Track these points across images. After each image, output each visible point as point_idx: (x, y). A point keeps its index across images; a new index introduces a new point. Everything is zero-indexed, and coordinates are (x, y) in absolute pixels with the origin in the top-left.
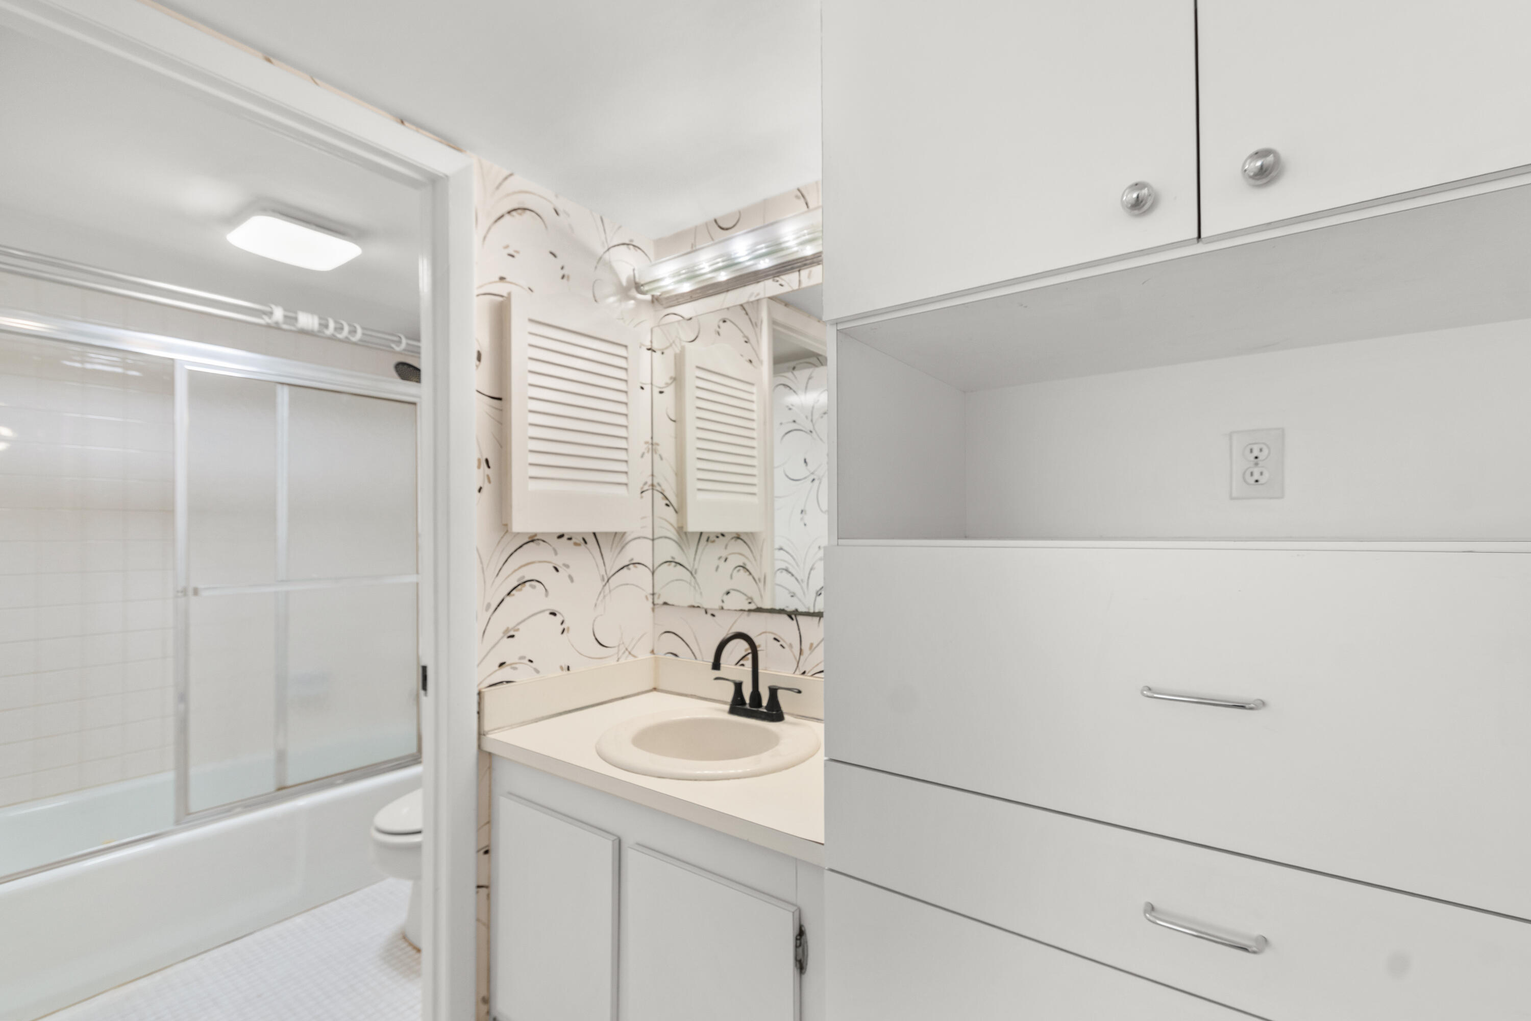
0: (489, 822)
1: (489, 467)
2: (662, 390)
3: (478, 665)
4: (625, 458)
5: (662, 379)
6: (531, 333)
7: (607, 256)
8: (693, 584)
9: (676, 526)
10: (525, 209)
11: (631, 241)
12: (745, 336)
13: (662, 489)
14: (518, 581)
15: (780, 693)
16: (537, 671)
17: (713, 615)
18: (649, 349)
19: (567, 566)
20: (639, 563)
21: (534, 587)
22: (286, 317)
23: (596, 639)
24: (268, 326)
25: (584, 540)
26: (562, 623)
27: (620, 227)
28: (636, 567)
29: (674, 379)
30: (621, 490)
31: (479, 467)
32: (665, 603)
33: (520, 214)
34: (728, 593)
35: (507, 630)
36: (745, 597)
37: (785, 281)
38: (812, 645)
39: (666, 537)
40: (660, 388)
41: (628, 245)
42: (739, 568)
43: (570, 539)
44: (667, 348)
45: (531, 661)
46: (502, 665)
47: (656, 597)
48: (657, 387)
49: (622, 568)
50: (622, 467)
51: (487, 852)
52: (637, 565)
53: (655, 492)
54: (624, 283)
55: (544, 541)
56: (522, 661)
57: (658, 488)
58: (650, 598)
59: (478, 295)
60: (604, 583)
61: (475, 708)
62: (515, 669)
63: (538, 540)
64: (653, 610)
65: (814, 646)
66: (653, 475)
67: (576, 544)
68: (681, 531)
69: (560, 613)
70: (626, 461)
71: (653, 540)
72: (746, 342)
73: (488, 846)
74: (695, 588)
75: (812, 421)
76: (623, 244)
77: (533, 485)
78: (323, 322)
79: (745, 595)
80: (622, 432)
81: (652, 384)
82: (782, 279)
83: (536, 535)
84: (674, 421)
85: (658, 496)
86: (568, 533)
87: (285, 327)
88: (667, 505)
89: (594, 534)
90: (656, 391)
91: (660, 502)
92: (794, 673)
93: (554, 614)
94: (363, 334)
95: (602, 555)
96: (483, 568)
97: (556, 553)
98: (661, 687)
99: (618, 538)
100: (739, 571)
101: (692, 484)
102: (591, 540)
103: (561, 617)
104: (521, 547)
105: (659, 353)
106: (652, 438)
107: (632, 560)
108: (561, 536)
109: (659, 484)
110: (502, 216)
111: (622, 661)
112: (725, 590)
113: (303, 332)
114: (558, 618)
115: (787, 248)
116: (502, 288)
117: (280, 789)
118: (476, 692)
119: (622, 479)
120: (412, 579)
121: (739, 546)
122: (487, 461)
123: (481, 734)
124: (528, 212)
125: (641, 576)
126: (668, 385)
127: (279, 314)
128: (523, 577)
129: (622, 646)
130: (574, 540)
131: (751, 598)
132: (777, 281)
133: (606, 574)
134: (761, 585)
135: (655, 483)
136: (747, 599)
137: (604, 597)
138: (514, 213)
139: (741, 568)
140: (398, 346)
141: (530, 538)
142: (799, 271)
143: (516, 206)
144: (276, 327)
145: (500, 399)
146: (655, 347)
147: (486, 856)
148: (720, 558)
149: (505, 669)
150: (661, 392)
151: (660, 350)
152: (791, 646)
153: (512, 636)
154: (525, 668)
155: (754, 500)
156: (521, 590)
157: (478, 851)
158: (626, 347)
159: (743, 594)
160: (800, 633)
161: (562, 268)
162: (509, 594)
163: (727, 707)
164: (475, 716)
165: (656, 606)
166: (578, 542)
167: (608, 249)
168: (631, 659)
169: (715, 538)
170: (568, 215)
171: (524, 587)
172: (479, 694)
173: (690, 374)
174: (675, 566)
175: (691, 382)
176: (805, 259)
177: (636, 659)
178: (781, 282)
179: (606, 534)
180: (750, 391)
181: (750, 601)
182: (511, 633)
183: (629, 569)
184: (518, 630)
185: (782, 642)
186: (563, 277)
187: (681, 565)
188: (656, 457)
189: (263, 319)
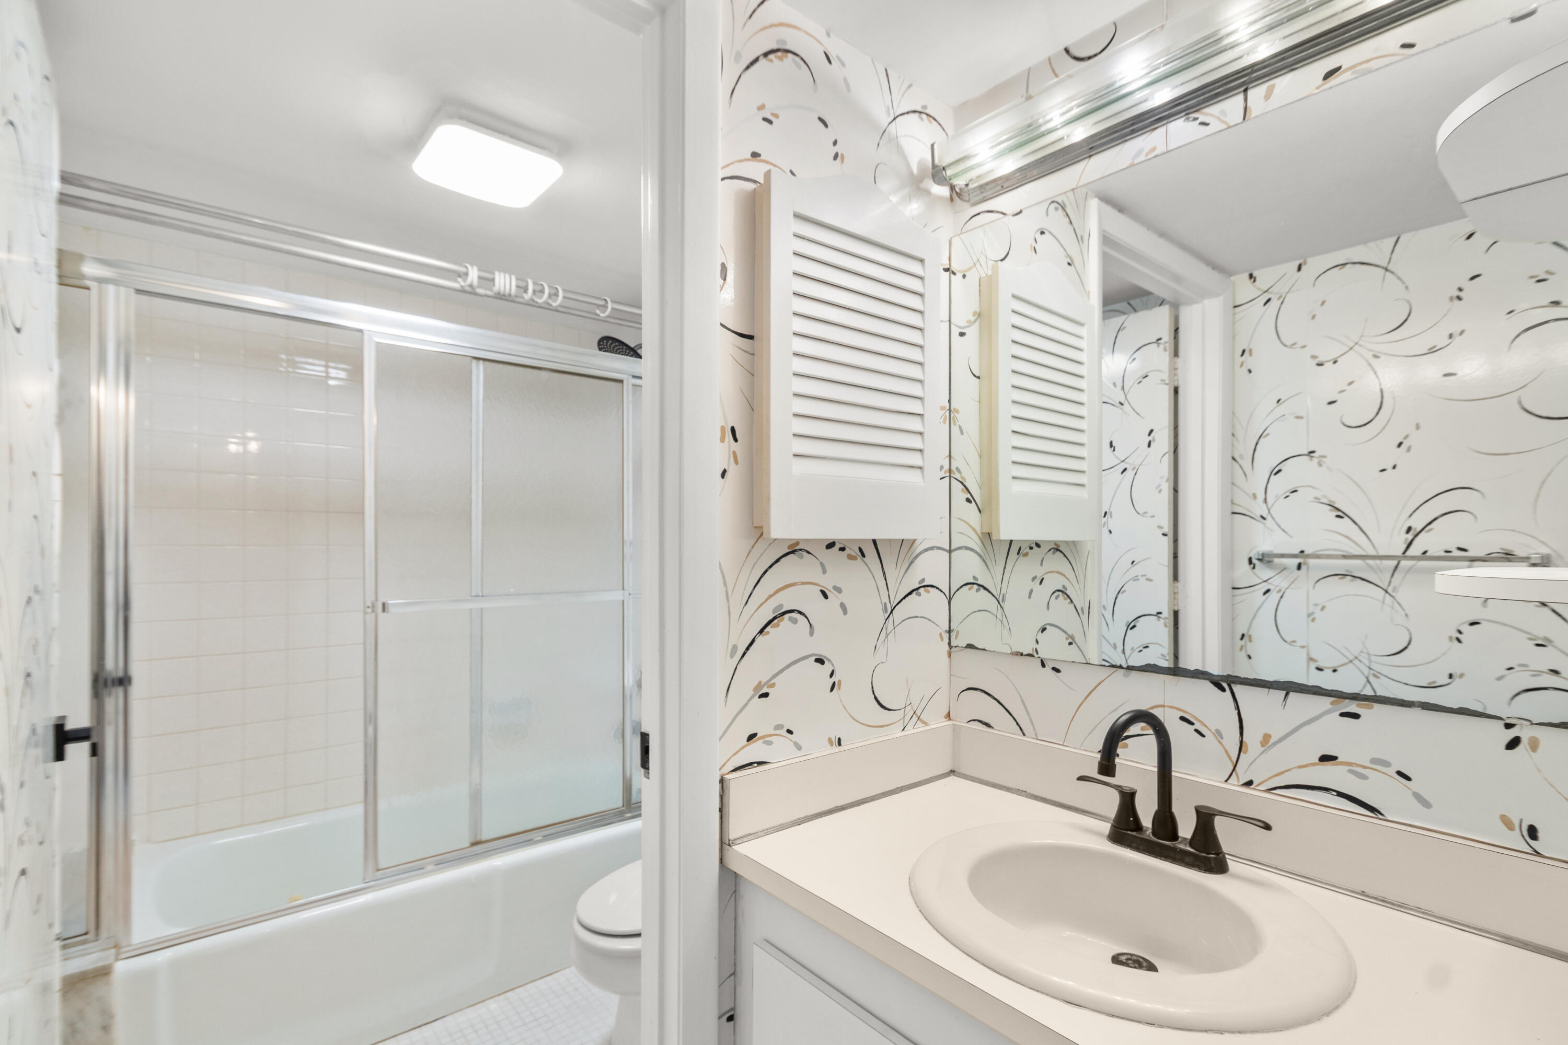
0: (734, 974)
1: (736, 440)
2: (963, 331)
3: (720, 738)
4: (919, 428)
5: (962, 316)
6: (796, 235)
7: (892, 128)
8: (999, 616)
9: (979, 532)
10: (788, 51)
11: (925, 107)
12: (1069, 256)
13: (962, 477)
14: (774, 612)
15: (1219, 822)
16: (799, 747)
17: (1057, 670)
18: (947, 270)
19: (838, 590)
20: (932, 586)
21: (794, 621)
22: (480, 278)
23: (876, 698)
24: (463, 291)
25: (860, 550)
26: (831, 675)
27: (910, 86)
28: (928, 592)
29: (979, 315)
30: (914, 477)
31: (722, 440)
32: (970, 646)
33: (781, 59)
34: (1044, 630)
35: (759, 685)
36: (1066, 636)
37: (1213, 116)
38: (1266, 738)
39: (967, 548)
40: (960, 327)
41: (921, 113)
42: (1057, 593)
43: (842, 549)
44: (969, 269)
45: (790, 732)
46: (751, 737)
47: (953, 635)
48: (957, 326)
49: (910, 593)
50: (916, 442)
51: (731, 1019)
52: (929, 588)
53: (953, 480)
54: (915, 171)
55: (808, 553)
56: (778, 732)
57: (957, 476)
58: (946, 636)
59: (723, 179)
60: (887, 615)
61: (717, 806)
62: (769, 743)
63: (801, 550)
64: (950, 655)
65: (1272, 741)
66: (950, 456)
67: (850, 557)
68: (987, 537)
69: (829, 660)
70: (921, 434)
71: (950, 552)
72: (1069, 264)
73: (733, 1009)
74: (1002, 621)
75: (1123, 388)
76: (914, 112)
77: (800, 467)
78: (522, 284)
79: (1066, 632)
80: (915, 389)
81: (950, 321)
82: (1208, 114)
83: (797, 543)
84: (979, 378)
85: (956, 486)
86: (840, 541)
87: (480, 291)
88: (968, 500)
89: (874, 542)
90: (956, 331)
91: (959, 496)
92: (1226, 781)
93: (820, 661)
94: (564, 297)
95: (884, 573)
96: (727, 592)
97: (824, 572)
98: (963, 771)
99: (905, 547)
100: (1057, 597)
101: (1006, 471)
102: (870, 551)
103: (830, 665)
104: (777, 561)
105: (959, 275)
106: (949, 401)
107: (923, 580)
108: (831, 545)
109: (957, 469)
110: (756, 60)
111: (909, 731)
112: (1040, 626)
113: (500, 296)
114: (827, 668)
115: (1233, 46)
116: (756, 171)
117: (474, 844)
118: (718, 778)
119: (916, 459)
120: (618, 596)
121: (1056, 562)
122: (733, 430)
123: (724, 843)
124: (790, 55)
125: (932, 603)
126: (970, 323)
127: (474, 274)
128: (781, 606)
129: (908, 708)
130: (847, 551)
131: (1072, 637)
132: (1196, 119)
133: (890, 602)
134: (1084, 617)
135: (953, 468)
136: (1067, 639)
137: (887, 635)
138: (772, 56)
139: (1060, 593)
140: (604, 312)
141: (789, 547)
142: (1246, 90)
143: (775, 47)
144: (470, 291)
145: (751, 337)
146: (954, 267)
147: (732, 1023)
148: (1034, 579)
149: (757, 745)
150: (962, 334)
151: (960, 272)
152: (1219, 734)
153: (765, 695)
154: (782, 743)
155: (1083, 493)
156: (778, 625)
157: (720, 1017)
158: (922, 261)
159: (1063, 631)
160: (1239, 714)
161: (835, 143)
162: (761, 631)
163: (1106, 827)
164: (718, 814)
165: (953, 649)
166: (853, 554)
167: (895, 119)
168: (921, 728)
169: (1028, 550)
170: (843, 64)
171: (782, 621)
172: (722, 781)
173: (1005, 304)
174: (978, 590)
175: (1005, 318)
176: (1253, 68)
177: (927, 728)
178: (1202, 118)
179: (890, 541)
180: (1078, 333)
181: (1070, 640)
182: (764, 691)
183: (919, 595)
184: (773, 685)
185: (1198, 726)
186: (836, 157)
187: (985, 588)
188: (955, 429)
189: (457, 281)
